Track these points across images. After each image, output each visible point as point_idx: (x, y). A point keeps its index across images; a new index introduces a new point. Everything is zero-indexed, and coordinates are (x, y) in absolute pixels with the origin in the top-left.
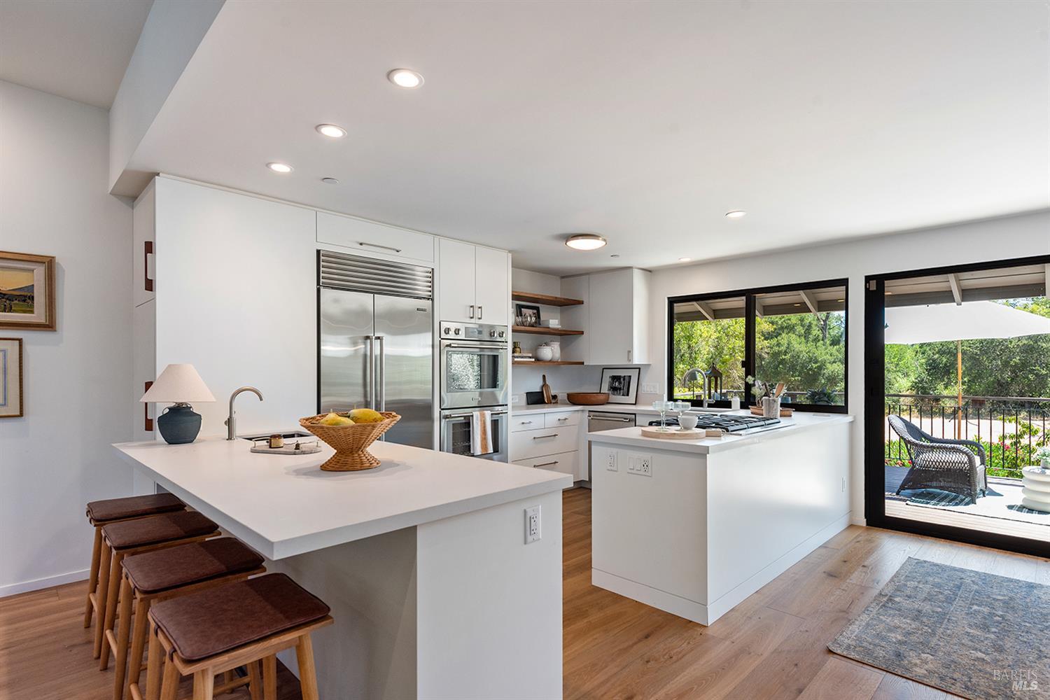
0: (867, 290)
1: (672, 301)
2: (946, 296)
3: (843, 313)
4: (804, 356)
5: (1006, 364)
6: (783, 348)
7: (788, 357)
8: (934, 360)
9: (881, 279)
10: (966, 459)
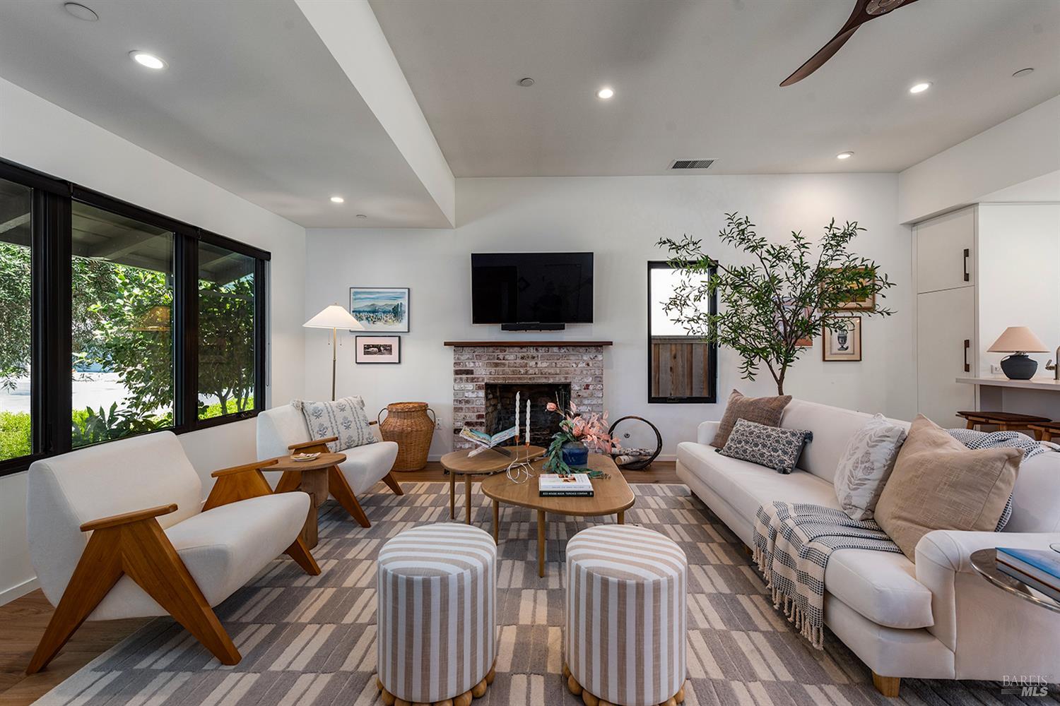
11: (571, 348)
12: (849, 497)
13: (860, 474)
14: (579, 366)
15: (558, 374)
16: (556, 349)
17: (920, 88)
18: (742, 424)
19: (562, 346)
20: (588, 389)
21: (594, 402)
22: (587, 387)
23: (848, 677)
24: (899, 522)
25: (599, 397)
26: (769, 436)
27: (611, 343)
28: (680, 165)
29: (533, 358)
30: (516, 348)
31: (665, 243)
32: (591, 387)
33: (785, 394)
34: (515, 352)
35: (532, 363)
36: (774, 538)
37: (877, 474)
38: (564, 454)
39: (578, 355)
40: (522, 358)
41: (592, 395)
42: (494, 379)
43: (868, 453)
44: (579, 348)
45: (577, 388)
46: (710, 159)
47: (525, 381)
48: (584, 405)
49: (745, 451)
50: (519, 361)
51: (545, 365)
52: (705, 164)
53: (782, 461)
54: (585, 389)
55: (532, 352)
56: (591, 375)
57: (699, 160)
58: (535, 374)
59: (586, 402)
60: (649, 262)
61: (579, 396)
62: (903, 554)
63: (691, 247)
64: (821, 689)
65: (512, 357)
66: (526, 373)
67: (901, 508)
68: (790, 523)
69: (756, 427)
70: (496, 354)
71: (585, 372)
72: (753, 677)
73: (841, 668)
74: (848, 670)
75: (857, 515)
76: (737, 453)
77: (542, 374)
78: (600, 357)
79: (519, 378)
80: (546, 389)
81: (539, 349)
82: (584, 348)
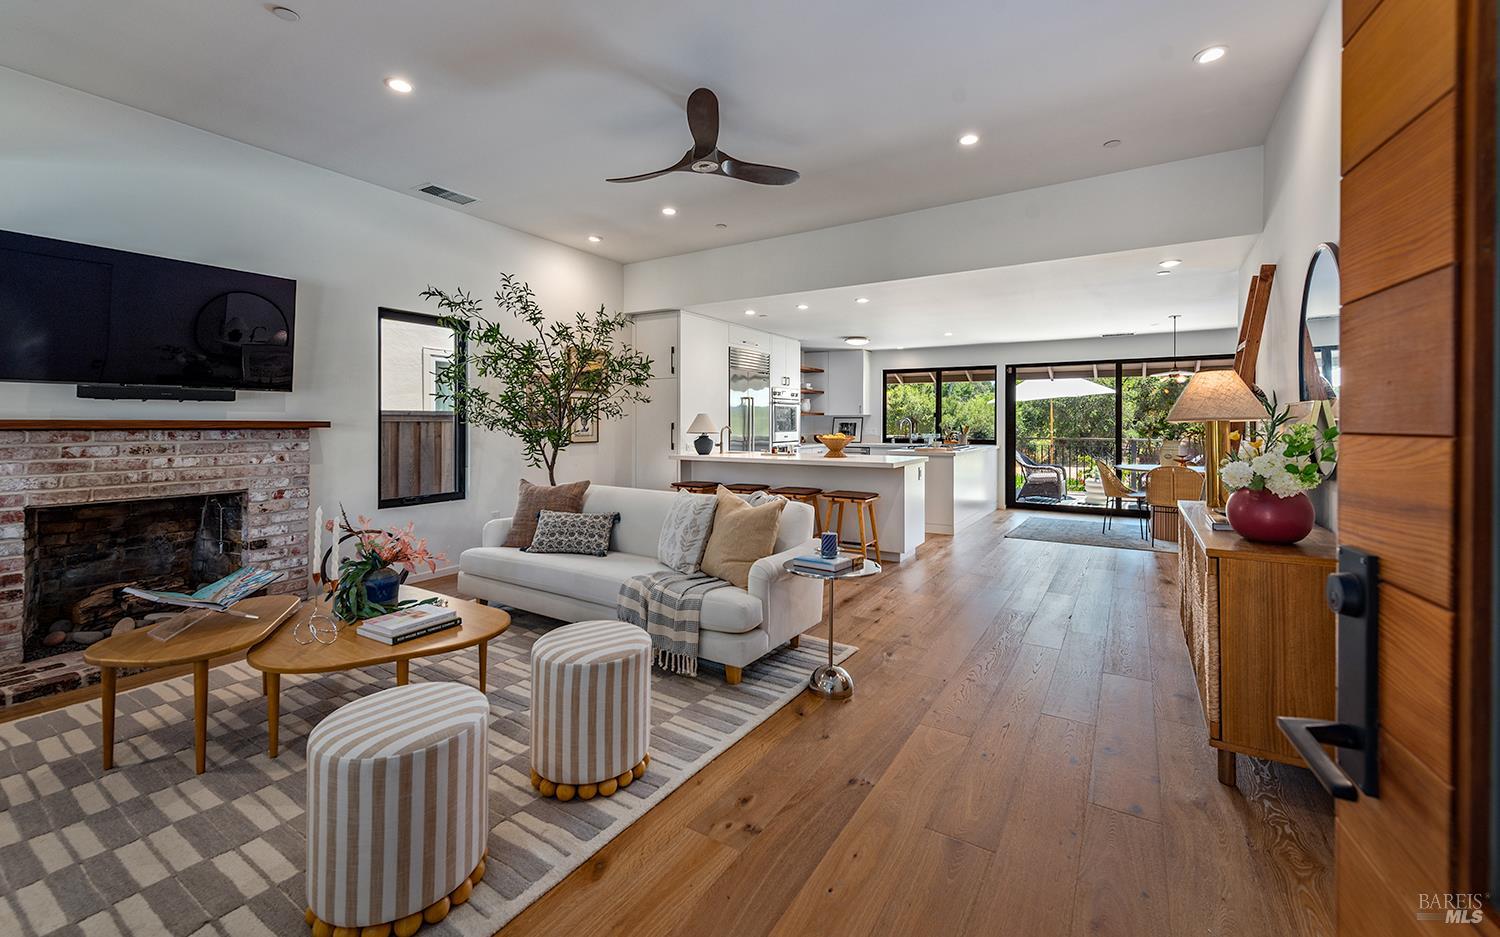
0: (1007, 373)
1: (886, 372)
2: (1046, 376)
3: (993, 382)
4: (919, 408)
5: (1087, 416)
6: (900, 400)
7: (905, 407)
8: (1029, 413)
9: (1014, 367)
10: (1055, 475)
11: (249, 432)
12: (683, 557)
13: (690, 537)
14: (265, 461)
15: (220, 477)
16: (215, 435)
17: (669, 211)
18: (547, 516)
19: (229, 429)
20: (281, 497)
21: (294, 517)
22: (280, 494)
23: (714, 686)
24: (729, 564)
25: (303, 509)
26: (584, 523)
27: (327, 425)
28: (433, 191)
29: (163, 450)
30: (117, 433)
31: (434, 294)
32: (287, 495)
33: (558, 485)
34: (115, 441)
35: (162, 460)
36: (646, 606)
37: (702, 535)
38: (369, 588)
39: (262, 444)
40: (134, 452)
41: (289, 507)
42: (54, 497)
43: (695, 520)
44: (265, 432)
45: (260, 497)
46: (472, 197)
47: (141, 496)
48: (274, 523)
49: (560, 543)
50: (124, 458)
51: (189, 462)
52: (464, 201)
53: (599, 545)
54: (275, 498)
55: (160, 439)
56: (288, 475)
57: (458, 193)
58: (166, 480)
59: (278, 519)
60: (380, 309)
61: (265, 510)
62: (733, 585)
63: (467, 306)
64: (707, 700)
65: (106, 451)
66: (145, 479)
67: (728, 554)
68: (659, 588)
69: (567, 516)
70: (60, 447)
71: (275, 471)
72: (670, 715)
73: (707, 684)
74: (711, 682)
75: (691, 571)
76: (551, 546)
77: (183, 478)
78: (304, 446)
79: (127, 491)
80: (171, 507)
81: (178, 433)
82: (273, 432)
